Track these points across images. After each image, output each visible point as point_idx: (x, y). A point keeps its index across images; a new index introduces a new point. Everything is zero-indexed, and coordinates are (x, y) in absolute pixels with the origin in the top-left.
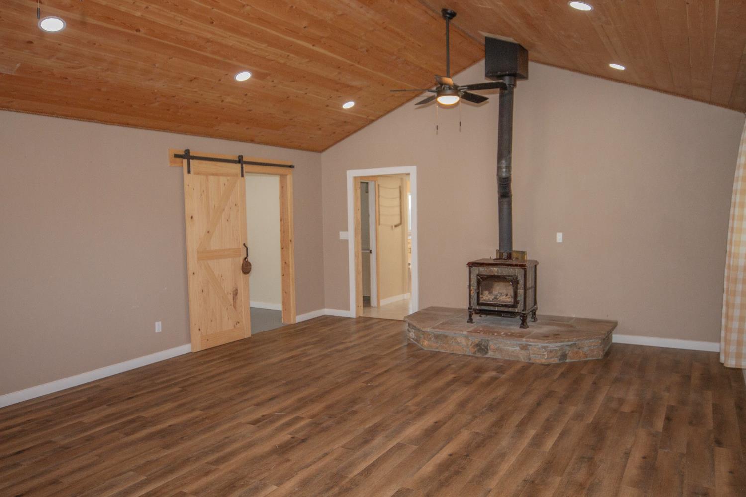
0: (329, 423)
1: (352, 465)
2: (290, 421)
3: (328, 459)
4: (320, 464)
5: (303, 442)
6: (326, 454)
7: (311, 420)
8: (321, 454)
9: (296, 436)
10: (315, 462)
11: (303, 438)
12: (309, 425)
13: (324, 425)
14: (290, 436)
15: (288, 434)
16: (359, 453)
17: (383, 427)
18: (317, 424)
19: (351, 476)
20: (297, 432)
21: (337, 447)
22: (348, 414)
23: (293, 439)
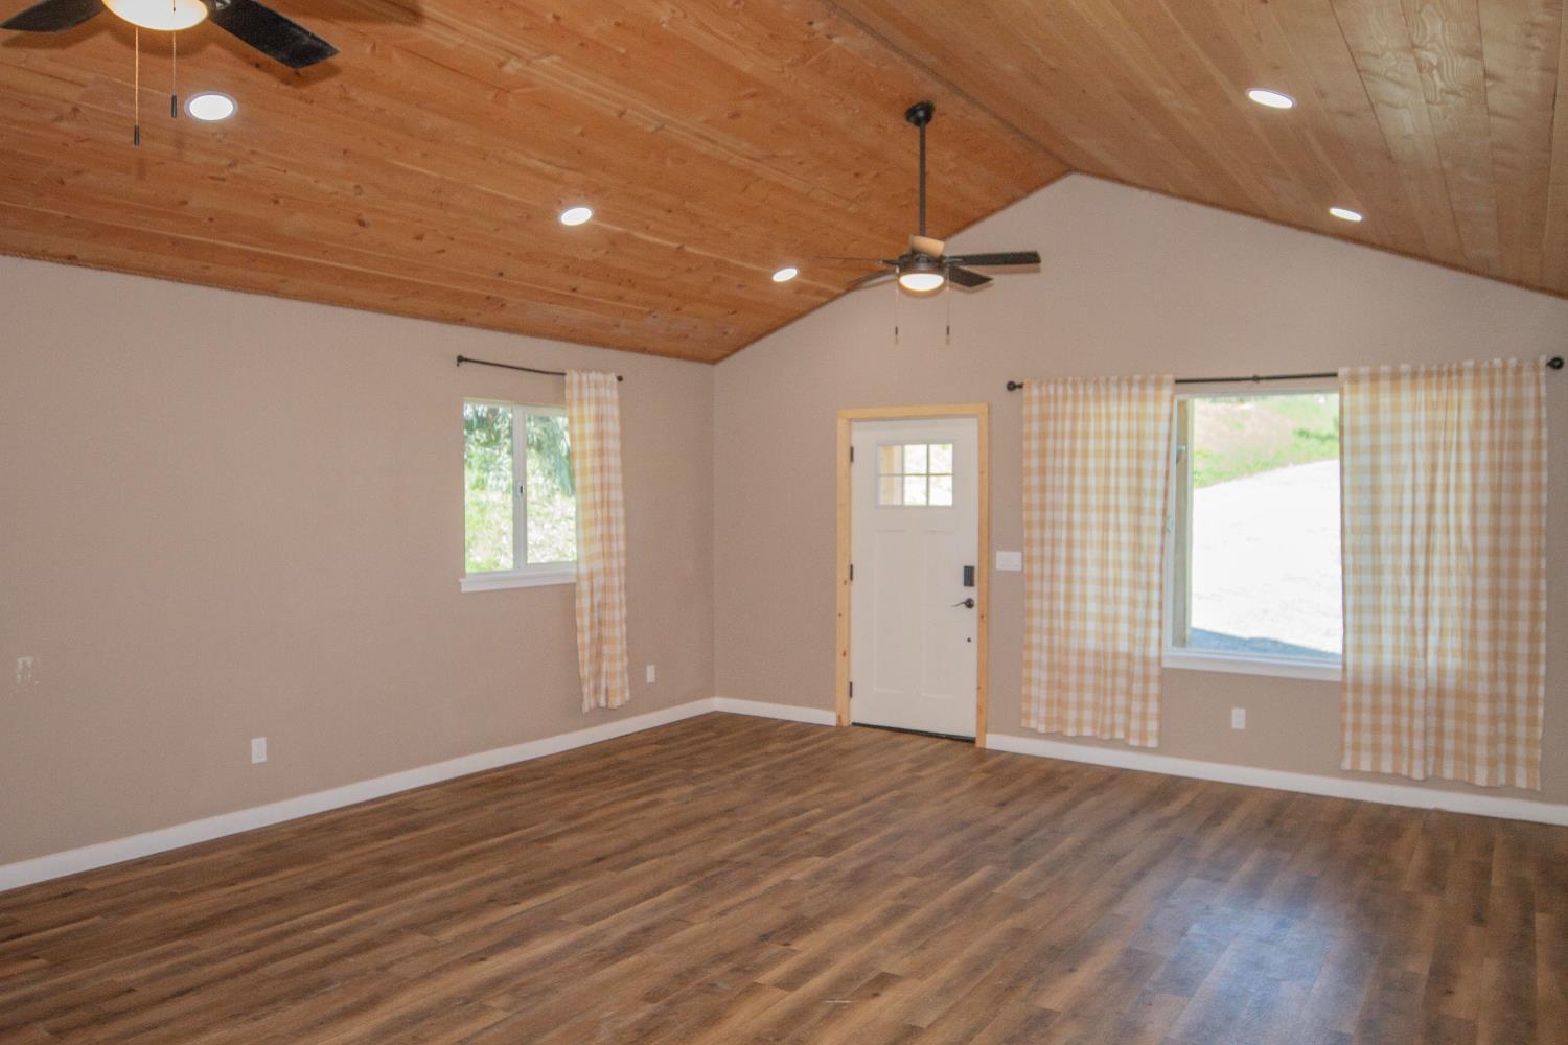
0: (714, 972)
1: (680, 899)
2: (805, 981)
3: (719, 907)
4: (730, 901)
5: (765, 936)
6: (722, 914)
7: (757, 981)
8: (731, 915)
9: (782, 947)
10: (740, 904)
11: (766, 943)
12: (761, 968)
13: (725, 967)
14: (794, 947)
15: (800, 952)
16: (666, 913)
17: (601, 955)
18: (742, 970)
19: (684, 887)
20: (784, 956)
21: (702, 925)
22: (666, 993)
23: (787, 941)
